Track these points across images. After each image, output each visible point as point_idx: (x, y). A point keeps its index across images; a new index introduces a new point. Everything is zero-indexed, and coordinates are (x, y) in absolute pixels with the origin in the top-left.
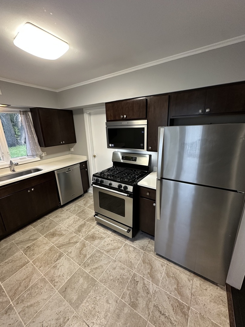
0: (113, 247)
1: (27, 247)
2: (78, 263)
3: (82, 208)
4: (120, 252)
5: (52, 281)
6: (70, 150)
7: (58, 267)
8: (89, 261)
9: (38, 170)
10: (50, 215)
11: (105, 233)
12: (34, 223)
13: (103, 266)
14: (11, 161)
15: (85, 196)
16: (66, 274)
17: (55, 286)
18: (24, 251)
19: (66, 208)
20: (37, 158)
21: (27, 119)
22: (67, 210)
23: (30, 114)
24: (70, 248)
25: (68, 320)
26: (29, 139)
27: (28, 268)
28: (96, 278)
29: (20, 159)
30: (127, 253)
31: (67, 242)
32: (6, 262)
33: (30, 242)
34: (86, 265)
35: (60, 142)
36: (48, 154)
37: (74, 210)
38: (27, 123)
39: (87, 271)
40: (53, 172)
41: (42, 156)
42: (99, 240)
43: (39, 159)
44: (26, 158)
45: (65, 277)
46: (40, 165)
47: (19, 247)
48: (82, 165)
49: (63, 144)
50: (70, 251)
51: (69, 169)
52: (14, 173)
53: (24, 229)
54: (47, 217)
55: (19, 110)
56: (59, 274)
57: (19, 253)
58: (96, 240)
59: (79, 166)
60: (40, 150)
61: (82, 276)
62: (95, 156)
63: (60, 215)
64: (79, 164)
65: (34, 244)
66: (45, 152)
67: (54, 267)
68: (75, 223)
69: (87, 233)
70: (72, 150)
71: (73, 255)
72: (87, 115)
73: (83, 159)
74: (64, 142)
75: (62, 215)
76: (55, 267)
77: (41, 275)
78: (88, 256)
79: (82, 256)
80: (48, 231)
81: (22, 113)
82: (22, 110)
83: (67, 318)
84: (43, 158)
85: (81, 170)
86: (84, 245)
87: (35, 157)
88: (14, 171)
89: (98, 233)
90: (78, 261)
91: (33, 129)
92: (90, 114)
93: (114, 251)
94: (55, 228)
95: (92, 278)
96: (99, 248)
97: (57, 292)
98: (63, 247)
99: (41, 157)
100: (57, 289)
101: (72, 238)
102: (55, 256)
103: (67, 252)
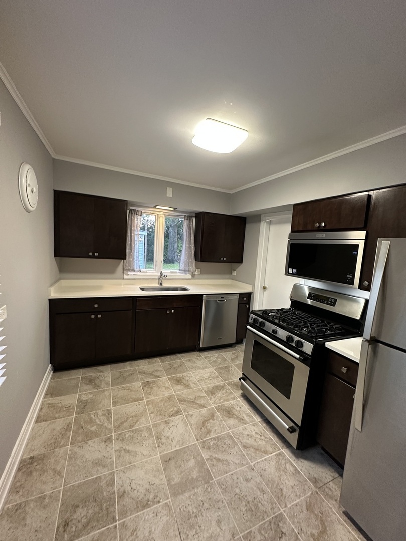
0: (255, 444)
1: (147, 382)
2: (195, 435)
3: (227, 362)
4: (265, 460)
5: (158, 438)
6: (231, 273)
7: (171, 425)
8: (212, 443)
9: (185, 289)
10: (183, 354)
11: (249, 416)
12: (163, 358)
13: (230, 464)
14: (161, 272)
15: (236, 348)
16: (177, 441)
17: (159, 446)
18: (143, 383)
19: (205, 354)
20: (188, 274)
21: (189, 225)
22: (205, 357)
23: (194, 220)
24: (192, 409)
25: (159, 502)
26: (186, 249)
27: (140, 406)
28: (213, 473)
29: (171, 272)
30: (278, 470)
31: (191, 399)
32: (123, 387)
33: (152, 376)
34: (206, 446)
35: (220, 259)
36: (202, 273)
37: (215, 362)
38: (189, 230)
39: (205, 455)
40: (201, 295)
41: (195, 274)
42: (236, 421)
43: (191, 277)
44: (176, 272)
45: (174, 443)
46: (189, 284)
47: (140, 377)
48: (243, 298)
49: (223, 262)
50: (191, 413)
51: (223, 298)
52: (161, 286)
53: (151, 359)
54: (179, 355)
55: (184, 215)
56: (168, 435)
57: (138, 384)
58: (231, 419)
59: (238, 297)
60: (194, 265)
61: (195, 457)
62: (265, 288)
63: (195, 360)
64: (238, 295)
65: (154, 382)
66: (200, 270)
67: (166, 421)
68: (210, 378)
69: (222, 401)
70: (235, 273)
71: (194, 420)
72: (265, 224)
73: (246, 289)
74: (225, 259)
75: (197, 361)
76: (167, 423)
77: (150, 423)
78: (213, 436)
79: (204, 430)
80: (175, 374)
81: (186, 218)
82: (187, 215)
83: (158, 499)
84: (196, 276)
85: (239, 304)
86: (212, 416)
87: (186, 274)
88: (161, 284)
89: (238, 409)
90: (197, 433)
91: (193, 238)
92: (270, 223)
93: (255, 453)
94: (184, 374)
95: (208, 469)
96: (233, 434)
97: (159, 456)
98: (185, 403)
99: (193, 275)
100: (160, 453)
101: (200, 397)
102: (172, 410)
103: (188, 412)
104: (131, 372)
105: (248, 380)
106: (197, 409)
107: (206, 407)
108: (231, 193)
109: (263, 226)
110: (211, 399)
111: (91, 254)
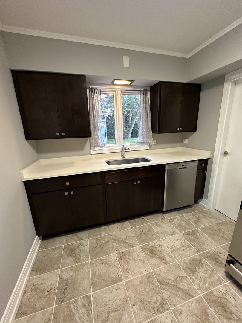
1: (123, 252)
3: (192, 226)
6: (183, 141)
9: (145, 160)
10: (149, 217)
12: (132, 221)
14: (123, 146)
18: (119, 254)
19: (168, 216)
20: (146, 146)
21: (145, 99)
22: (169, 220)
23: (149, 93)
26: (143, 123)
29: (131, 145)
31: (172, 281)
32: (101, 260)
33: (126, 245)
35: (176, 129)
36: (157, 143)
37: (180, 225)
38: (145, 104)
40: (164, 165)
41: (152, 145)
43: (148, 148)
44: (135, 145)
46: (147, 154)
47: (115, 245)
48: (201, 164)
49: (180, 131)
50: (178, 307)
51: (184, 166)
52: (123, 159)
53: (122, 223)
54: (145, 218)
55: (140, 89)
57: (114, 256)
59: (197, 164)
60: (151, 137)
63: (160, 223)
64: (197, 162)
65: (129, 252)
66: (156, 140)
68: (183, 248)
69: (207, 285)
72: (230, 85)
73: (204, 155)
74: (181, 129)
75: (163, 225)
80: (146, 242)
81: (142, 92)
82: (142, 89)
84: (152, 147)
85: (198, 170)
87: (144, 145)
88: (124, 156)
89: (233, 301)
91: (149, 111)
92: (236, 83)
94: (155, 242)
98: (167, 288)
99: (150, 146)
101: (181, 278)
102: (155, 299)
103: (175, 305)
104: (106, 240)
105: (237, 264)
106: (185, 300)
107: (193, 297)
108: (188, 57)
109: (228, 87)
110: (194, 281)
111: (58, 134)
